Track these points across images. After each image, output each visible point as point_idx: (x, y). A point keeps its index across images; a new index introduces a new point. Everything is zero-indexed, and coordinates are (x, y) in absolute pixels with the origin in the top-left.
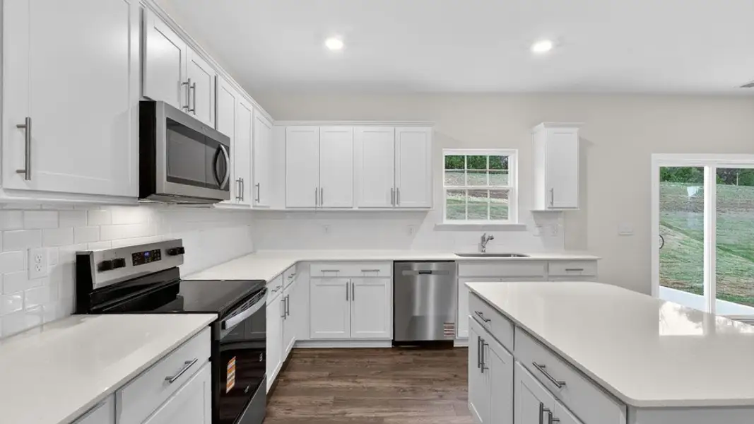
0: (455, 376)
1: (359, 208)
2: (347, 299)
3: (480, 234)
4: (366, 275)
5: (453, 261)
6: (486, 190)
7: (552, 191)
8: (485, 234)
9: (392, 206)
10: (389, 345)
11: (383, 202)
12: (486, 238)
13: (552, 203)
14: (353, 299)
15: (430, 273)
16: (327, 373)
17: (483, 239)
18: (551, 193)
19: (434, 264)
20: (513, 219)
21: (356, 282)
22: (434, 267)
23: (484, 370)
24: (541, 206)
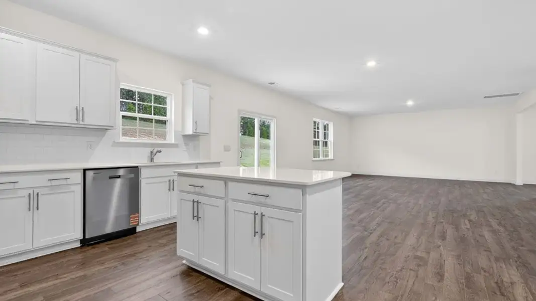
0: (150, 247)
1: (37, 121)
2: (29, 210)
3: (149, 150)
4: (53, 184)
5: (138, 167)
6: (152, 120)
7: (196, 123)
8: (153, 150)
9: (76, 122)
10: (78, 245)
11: (68, 118)
12: (155, 152)
13: (196, 129)
14: (38, 209)
15: (119, 177)
16: (17, 284)
17: (152, 152)
18: (195, 123)
19: (122, 169)
20: (171, 139)
21: (41, 191)
22: (121, 172)
23: (199, 219)
24: (190, 131)
